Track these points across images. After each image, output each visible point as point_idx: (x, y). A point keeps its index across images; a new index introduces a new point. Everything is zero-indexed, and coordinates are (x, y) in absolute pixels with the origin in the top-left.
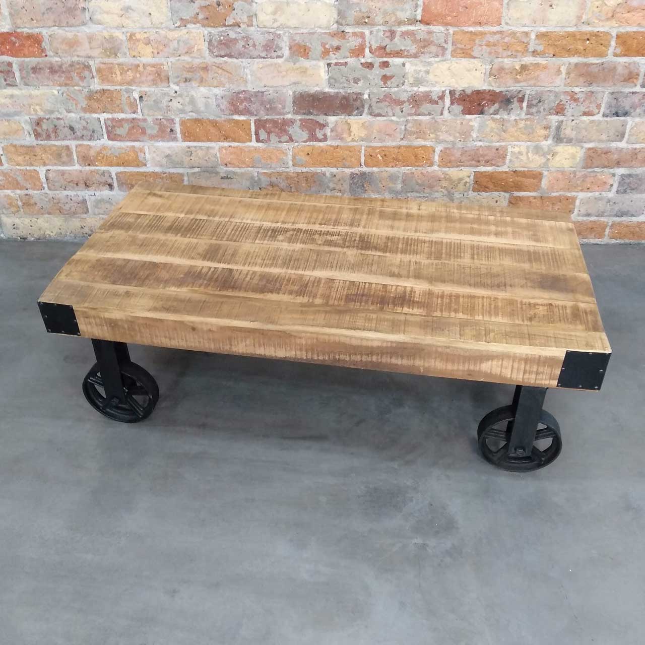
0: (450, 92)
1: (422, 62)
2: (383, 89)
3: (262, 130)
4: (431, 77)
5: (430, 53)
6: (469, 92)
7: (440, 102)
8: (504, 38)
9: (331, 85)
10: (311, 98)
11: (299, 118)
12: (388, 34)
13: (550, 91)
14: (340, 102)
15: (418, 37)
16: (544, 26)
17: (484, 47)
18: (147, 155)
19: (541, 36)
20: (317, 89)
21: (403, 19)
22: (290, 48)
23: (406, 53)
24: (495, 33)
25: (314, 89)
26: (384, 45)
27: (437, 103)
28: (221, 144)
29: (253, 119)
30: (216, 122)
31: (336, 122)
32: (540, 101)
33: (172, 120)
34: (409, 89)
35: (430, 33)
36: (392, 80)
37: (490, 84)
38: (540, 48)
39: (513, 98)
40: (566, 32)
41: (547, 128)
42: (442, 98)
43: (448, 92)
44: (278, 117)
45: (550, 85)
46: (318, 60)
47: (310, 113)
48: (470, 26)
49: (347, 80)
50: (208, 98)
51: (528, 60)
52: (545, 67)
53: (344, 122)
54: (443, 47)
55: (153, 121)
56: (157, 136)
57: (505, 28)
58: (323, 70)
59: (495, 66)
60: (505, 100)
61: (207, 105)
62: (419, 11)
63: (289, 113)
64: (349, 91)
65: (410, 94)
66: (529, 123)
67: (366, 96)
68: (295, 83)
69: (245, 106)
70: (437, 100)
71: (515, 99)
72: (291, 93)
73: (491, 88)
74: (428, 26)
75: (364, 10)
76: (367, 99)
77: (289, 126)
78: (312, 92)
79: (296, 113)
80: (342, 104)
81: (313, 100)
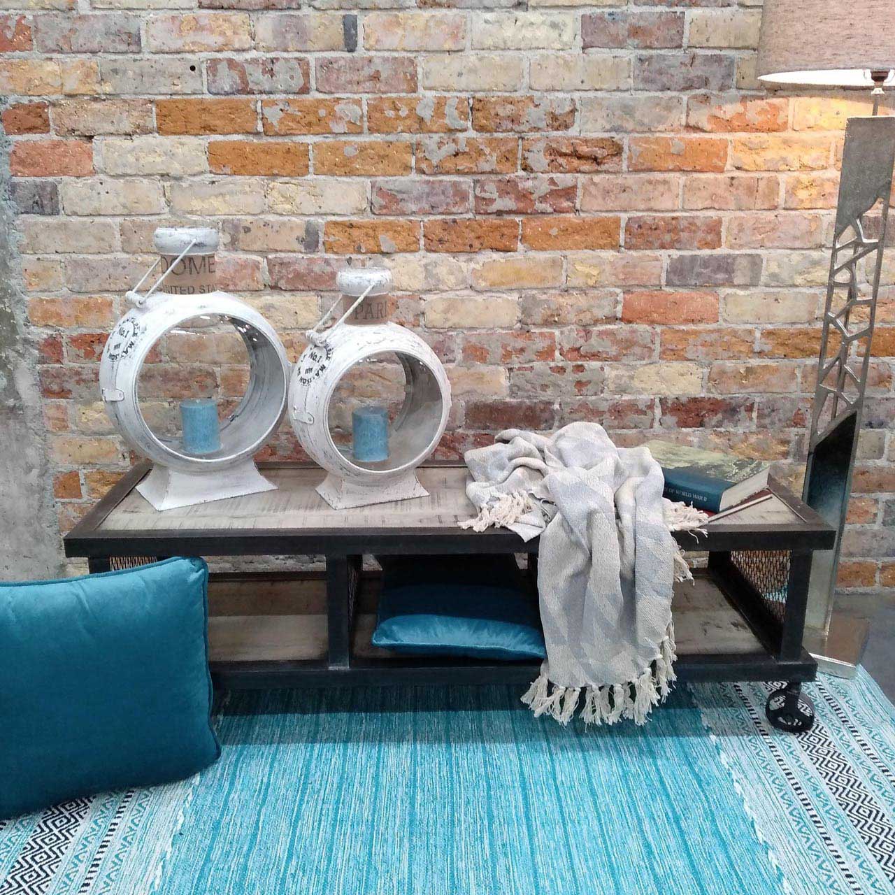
0: (661, 400)
1: (625, 365)
2: (578, 398)
4: (636, 384)
5: (634, 354)
6: (684, 400)
7: (649, 412)
8: (723, 337)
9: (512, 393)
10: (489, 409)
11: (473, 433)
12: (583, 334)
13: (785, 398)
14: (524, 414)
15: (619, 337)
16: (770, 323)
17: (700, 347)
19: (769, 334)
20: (494, 398)
21: (600, 317)
22: (464, 350)
23: (604, 356)
24: (712, 332)
25: (491, 399)
26: (578, 345)
27: (645, 413)
32: (773, 411)
34: (609, 397)
35: (633, 332)
36: (589, 387)
37: (709, 390)
38: (767, 348)
39: (739, 407)
40: (797, 329)
41: (784, 442)
42: (651, 407)
43: (657, 401)
45: (784, 391)
46: (498, 364)
47: (488, 428)
48: (681, 323)
49: (533, 387)
51: (755, 362)
52: (776, 370)
54: (649, 348)
55: (287, 439)
57: (724, 325)
58: (503, 377)
59: (715, 370)
60: (730, 410)
62: (620, 308)
63: (460, 426)
64: (535, 401)
65: (611, 403)
66: (761, 436)
67: (556, 406)
68: (468, 392)
70: (644, 409)
71: (743, 408)
72: (463, 404)
73: (711, 396)
74: (631, 325)
75: (553, 307)
76: (557, 410)
77: (459, 444)
78: (488, 402)
79: (469, 427)
80: (526, 416)
81: (491, 412)
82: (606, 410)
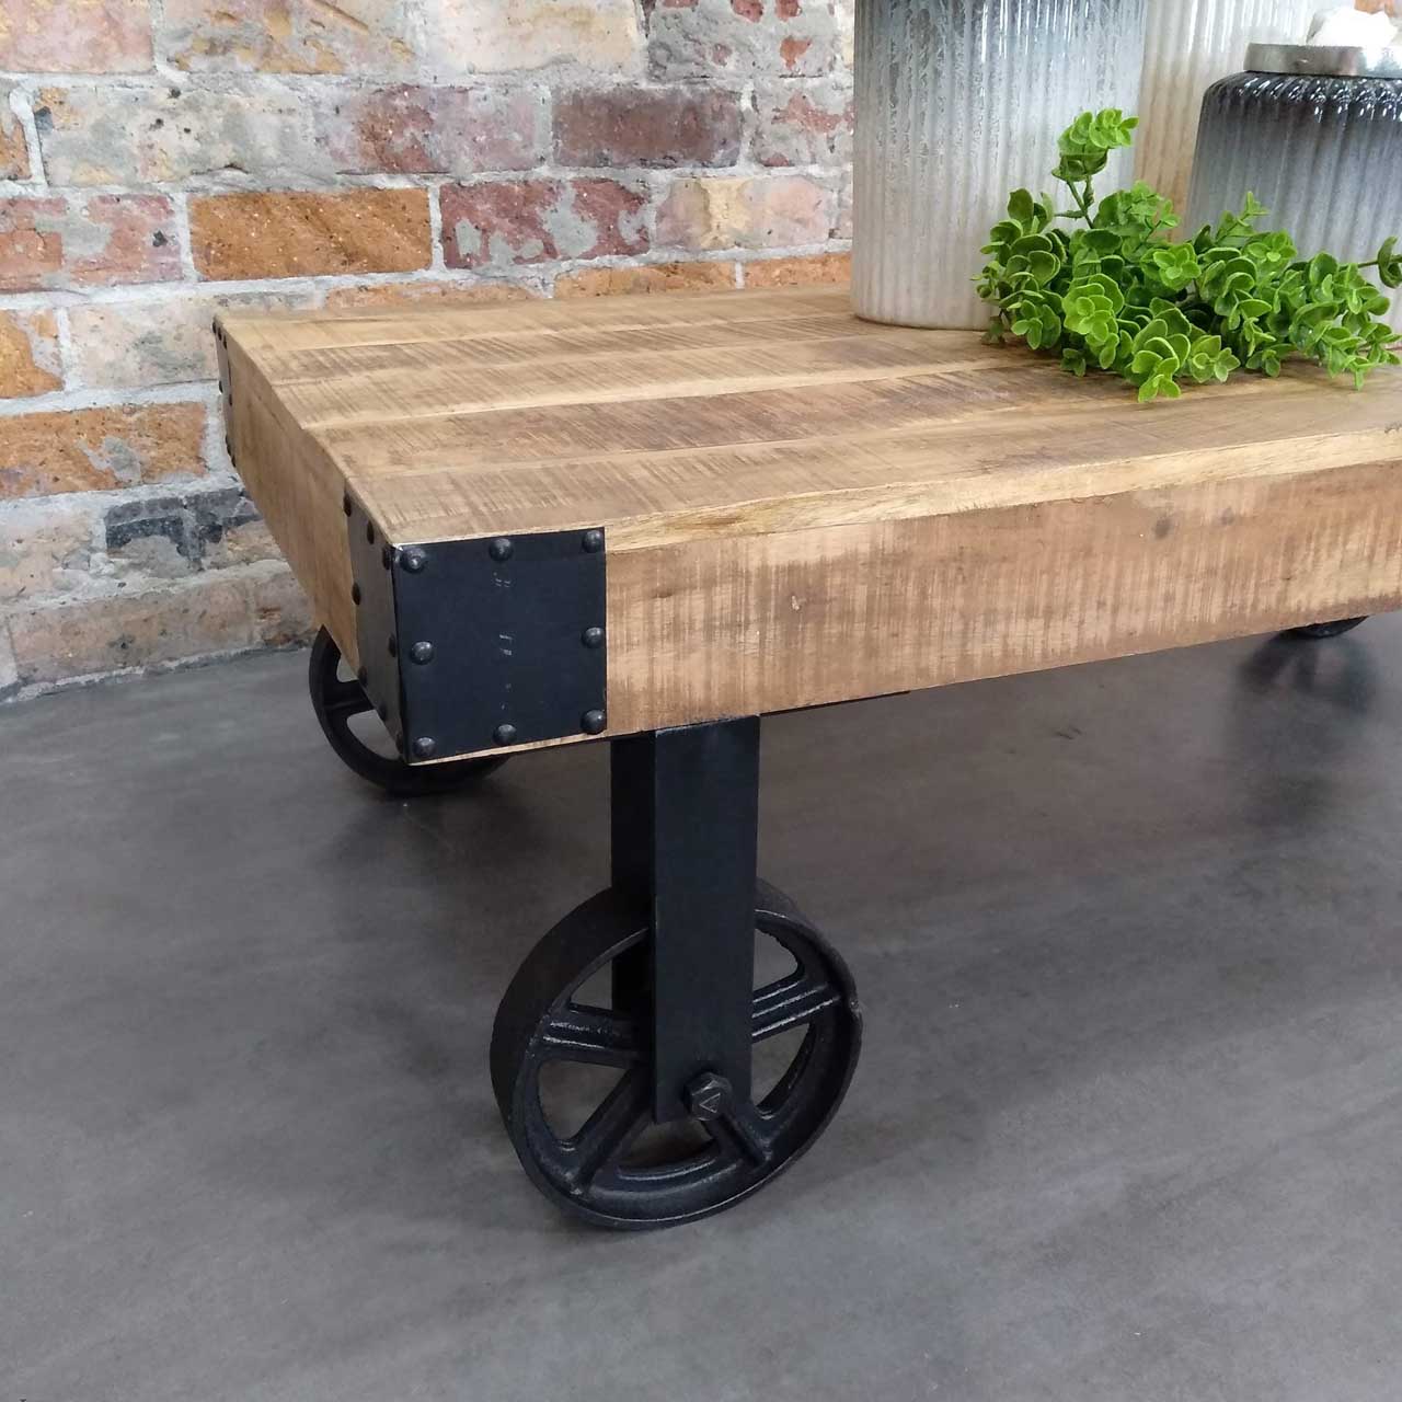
2: (788, 81)
3: (465, 221)
9: (656, 69)
10: (605, 110)
11: (572, 175)
14: (681, 122)
18: (65, 342)
20: (618, 78)
25: (610, 81)
28: (334, 281)
29: (435, 185)
30: (318, 202)
31: (672, 185)
33: (162, 201)
34: (846, 82)
36: (807, 53)
44: (512, 175)
47: (605, 161)
49: (698, 52)
50: (291, 111)
53: (691, 186)
55: (91, 206)
56: (105, 266)
58: (634, 20)
61: (285, 140)
63: (542, 159)
64: (702, 88)
65: (849, 93)
67: (745, 104)
68: (557, 61)
69: (414, 139)
72: (548, 96)
76: (747, 109)
77: (543, 205)
78: (607, 89)
79: (564, 160)
80: (684, 130)
81: (611, 116)
82: (840, 112)
